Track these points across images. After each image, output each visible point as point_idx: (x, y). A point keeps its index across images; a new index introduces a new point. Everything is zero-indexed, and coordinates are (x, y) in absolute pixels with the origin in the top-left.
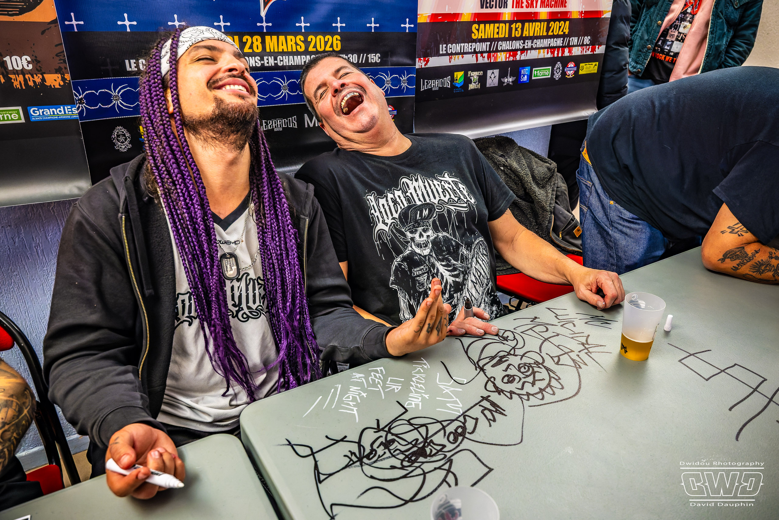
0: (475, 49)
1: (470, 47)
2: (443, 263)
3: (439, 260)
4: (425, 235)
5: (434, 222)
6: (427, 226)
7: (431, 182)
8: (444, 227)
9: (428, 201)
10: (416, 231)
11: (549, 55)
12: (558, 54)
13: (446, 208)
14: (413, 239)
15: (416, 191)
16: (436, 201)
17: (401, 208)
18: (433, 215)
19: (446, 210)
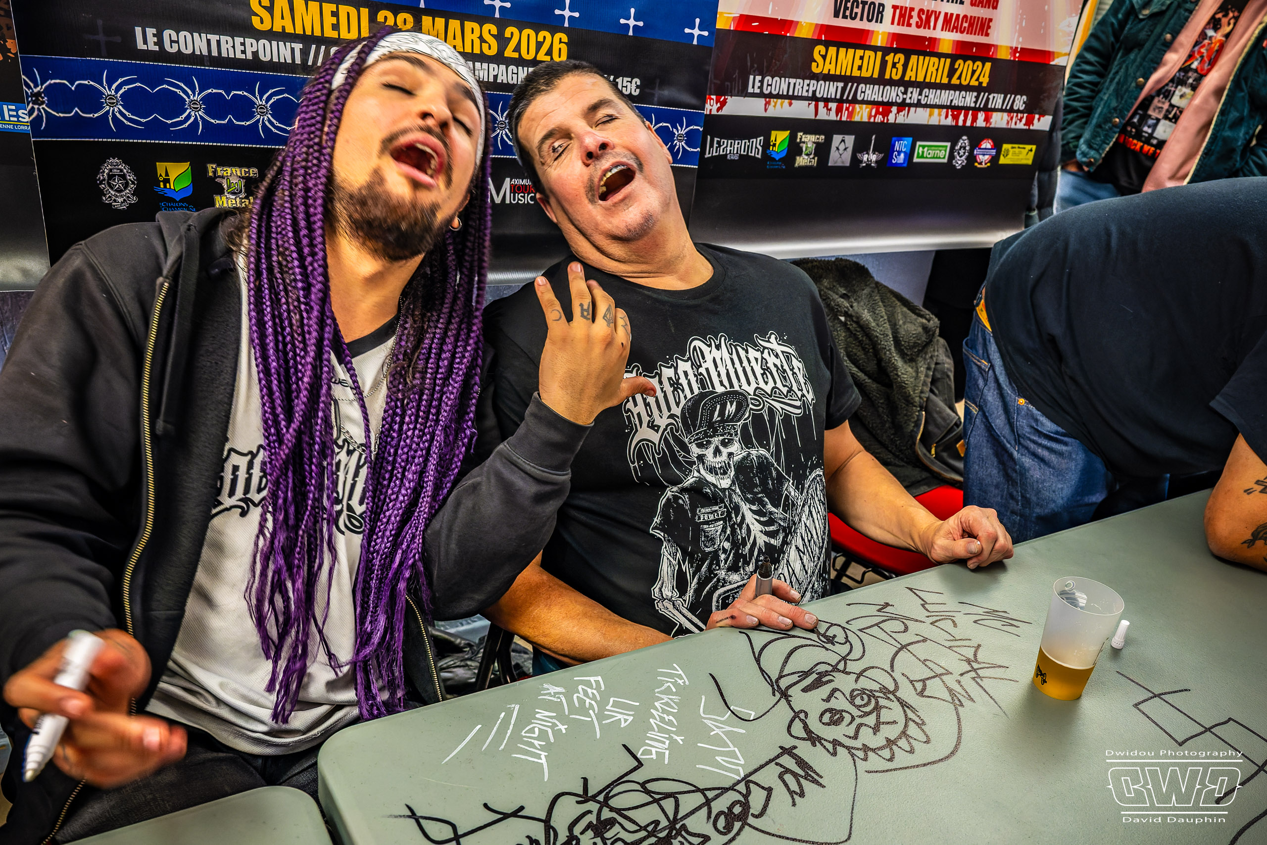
0: (814, 92)
1: (806, 88)
2: (754, 508)
3: (747, 500)
4: (725, 451)
5: (745, 427)
6: (731, 435)
7: (742, 353)
8: (763, 441)
9: (737, 388)
10: (709, 443)
11: (949, 121)
12: (965, 121)
13: (767, 405)
14: (701, 458)
15: (716, 366)
16: (751, 390)
17: (685, 397)
18: (744, 414)
19: (766, 408)
